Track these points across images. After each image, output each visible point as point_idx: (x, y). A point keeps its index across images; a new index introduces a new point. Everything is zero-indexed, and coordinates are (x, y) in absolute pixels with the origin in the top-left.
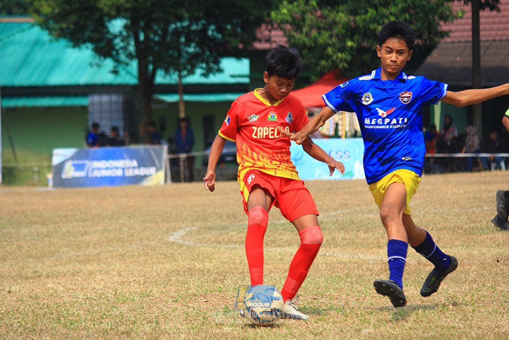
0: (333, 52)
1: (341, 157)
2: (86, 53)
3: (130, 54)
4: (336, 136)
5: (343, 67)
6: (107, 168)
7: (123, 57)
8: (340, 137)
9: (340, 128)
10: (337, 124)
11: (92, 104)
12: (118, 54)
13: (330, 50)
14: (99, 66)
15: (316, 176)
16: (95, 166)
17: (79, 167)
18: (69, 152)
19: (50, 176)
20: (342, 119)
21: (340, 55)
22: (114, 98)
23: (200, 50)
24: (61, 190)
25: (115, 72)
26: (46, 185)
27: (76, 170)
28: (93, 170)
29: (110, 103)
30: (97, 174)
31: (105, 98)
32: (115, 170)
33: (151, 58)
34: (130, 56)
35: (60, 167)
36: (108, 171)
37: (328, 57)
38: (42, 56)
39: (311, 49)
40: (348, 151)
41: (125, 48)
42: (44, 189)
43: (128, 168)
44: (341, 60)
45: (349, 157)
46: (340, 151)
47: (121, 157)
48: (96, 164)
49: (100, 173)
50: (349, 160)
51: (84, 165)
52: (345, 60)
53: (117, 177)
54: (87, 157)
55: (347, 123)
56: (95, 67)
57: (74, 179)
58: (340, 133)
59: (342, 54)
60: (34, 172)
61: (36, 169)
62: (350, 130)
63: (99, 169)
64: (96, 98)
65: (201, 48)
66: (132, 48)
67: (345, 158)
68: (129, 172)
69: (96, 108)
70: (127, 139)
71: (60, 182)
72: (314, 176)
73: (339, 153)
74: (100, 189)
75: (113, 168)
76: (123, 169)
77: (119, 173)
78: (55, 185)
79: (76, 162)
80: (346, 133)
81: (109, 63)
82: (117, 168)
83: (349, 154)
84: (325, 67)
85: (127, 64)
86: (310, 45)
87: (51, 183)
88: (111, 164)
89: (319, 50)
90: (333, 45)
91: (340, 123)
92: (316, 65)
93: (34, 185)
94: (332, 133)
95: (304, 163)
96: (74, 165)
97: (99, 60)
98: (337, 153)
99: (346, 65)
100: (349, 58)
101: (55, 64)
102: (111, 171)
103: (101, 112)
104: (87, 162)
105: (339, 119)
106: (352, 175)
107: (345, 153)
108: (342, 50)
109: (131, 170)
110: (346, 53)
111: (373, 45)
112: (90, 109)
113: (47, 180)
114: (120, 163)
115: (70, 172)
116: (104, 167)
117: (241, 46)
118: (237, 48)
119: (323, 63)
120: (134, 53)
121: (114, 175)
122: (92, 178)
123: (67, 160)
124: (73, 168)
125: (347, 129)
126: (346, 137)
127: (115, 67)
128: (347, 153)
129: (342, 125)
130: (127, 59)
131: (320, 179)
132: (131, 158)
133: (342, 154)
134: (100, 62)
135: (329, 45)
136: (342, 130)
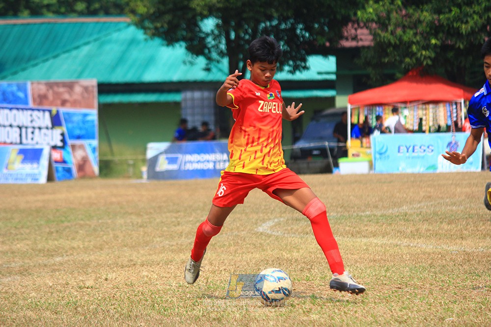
0: (417, 49)
1: (424, 151)
2: (179, 50)
3: (222, 52)
4: (420, 130)
5: (427, 64)
6: (198, 162)
7: (214, 55)
8: (424, 132)
9: (424, 123)
10: (421, 119)
11: (185, 100)
12: (210, 52)
13: (414, 48)
14: (192, 63)
15: (400, 169)
16: (187, 160)
17: (172, 161)
18: (163, 146)
19: (144, 169)
20: (426, 115)
21: (424, 53)
22: (206, 94)
23: (289, 49)
24: (155, 182)
25: (208, 70)
26: (141, 177)
27: (169, 163)
28: (185, 163)
29: (202, 99)
30: (189, 167)
31: (197, 95)
32: (206, 163)
33: (241, 56)
34: (222, 54)
35: (154, 160)
36: (200, 164)
37: (413, 55)
38: (137, 54)
39: (395, 47)
40: (432, 146)
41: (216, 47)
42: (139, 181)
43: (219, 161)
44: (425, 58)
45: (432, 151)
46: (424, 146)
47: (212, 151)
48: (188, 157)
49: (192, 166)
50: (432, 153)
51: (177, 159)
52: (429, 57)
53: (208, 170)
54: (180, 151)
55: (431, 119)
56: (188, 64)
57: (168, 172)
58: (424, 128)
59: (426, 52)
60: (129, 165)
61: (131, 162)
62: (433, 125)
63: (191, 162)
64: (189, 95)
65: (288, 46)
66: (223, 47)
67: (429, 152)
68: (219, 165)
69: (189, 103)
70: (218, 134)
71: (154, 175)
72: (398, 169)
73: (422, 147)
74: (192, 181)
75: (205, 161)
76: (215, 162)
77: (210, 166)
78: (149, 178)
79: (170, 156)
80: (430, 128)
81: (201, 61)
82: (208, 161)
83: (433, 148)
84: (409, 64)
85: (218, 62)
86: (395, 43)
87: (145, 176)
88: (202, 158)
89: (404, 48)
90: (418, 43)
91: (424, 118)
92: (401, 62)
93: (129, 177)
94: (416, 128)
95: (388, 157)
96: (167, 158)
97: (192, 58)
98: (420, 147)
99: (430, 62)
100: (433, 55)
101: (150, 61)
102: (202, 164)
103: (193, 107)
104: (180, 156)
105: (423, 114)
106: (436, 169)
107: (428, 147)
108: (426, 47)
109: (222, 164)
110: (430, 50)
111: (456, 43)
112: (183, 105)
113: (141, 173)
114: (211, 157)
115: (163, 165)
116: (196, 160)
117: (328, 44)
118: (324, 45)
119: (408, 60)
120: (226, 52)
121: (205, 168)
122: (185, 171)
123: (161, 153)
124: (166, 162)
125: (431, 124)
126: (430, 131)
127: (207, 64)
128: (430, 147)
129: (426, 120)
130: (218, 57)
131: (404, 172)
132: (222, 152)
133: (426, 148)
134: (193, 60)
135: (413, 43)
136: (425, 126)
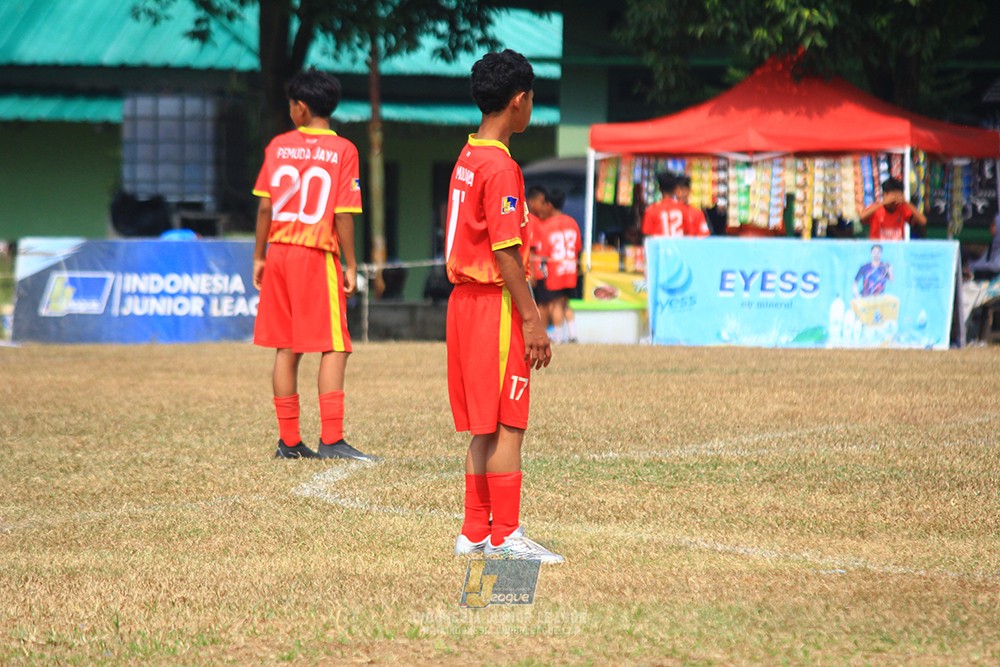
1: (794, 287)
4: (787, 230)
5: (813, 47)
6: (160, 295)
8: (798, 234)
9: (798, 208)
10: (790, 198)
11: (132, 119)
15: (725, 335)
16: (127, 289)
17: (85, 289)
18: (63, 246)
19: (7, 309)
20: (803, 186)
22: (193, 105)
24: (35, 348)
25: (200, 35)
27: (76, 296)
28: (124, 296)
29: (181, 119)
30: (133, 307)
31: (168, 105)
32: (182, 300)
33: (297, 2)
35: (37, 284)
36: (164, 300)
37: (775, 18)
40: (815, 274)
43: (220, 296)
44: (809, 27)
45: (816, 286)
46: (793, 274)
47: (200, 268)
48: (133, 282)
49: (141, 305)
50: (816, 294)
52: (821, 27)
53: (188, 318)
54: (109, 262)
55: (819, 198)
56: (143, 17)
57: (72, 318)
58: (797, 223)
59: (811, 10)
62: (825, 216)
63: (138, 295)
64: (144, 104)
67: (804, 290)
68: (220, 305)
69: (144, 129)
71: (34, 327)
72: (718, 335)
73: (788, 277)
74: (138, 349)
75: (179, 294)
76: (207, 298)
77: (195, 307)
78: (19, 335)
79: (79, 274)
80: (814, 222)
81: (183, 11)
82: (189, 295)
83: (816, 281)
84: (764, 46)
85: (230, 16)
87: (8, 329)
88: (172, 284)
91: (799, 195)
92: (742, 38)
94: (776, 222)
96: (72, 281)
98: (782, 278)
99: (821, 42)
100: (831, 22)
102: (171, 302)
103: (154, 141)
104: (109, 276)
105: (796, 184)
106: (823, 338)
107: (804, 278)
109: (227, 302)
110: (823, 7)
112: (126, 133)
114: (198, 283)
115: (60, 300)
116: (154, 290)
119: (760, 33)
121: (179, 313)
122: (121, 317)
123: (56, 267)
124: (70, 291)
125: (818, 211)
126: (814, 234)
127: (199, 21)
128: (810, 278)
129: (803, 202)
131: (734, 343)
132: (229, 271)
133: (798, 280)
136: (802, 216)
